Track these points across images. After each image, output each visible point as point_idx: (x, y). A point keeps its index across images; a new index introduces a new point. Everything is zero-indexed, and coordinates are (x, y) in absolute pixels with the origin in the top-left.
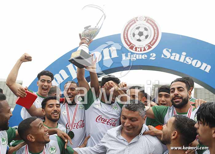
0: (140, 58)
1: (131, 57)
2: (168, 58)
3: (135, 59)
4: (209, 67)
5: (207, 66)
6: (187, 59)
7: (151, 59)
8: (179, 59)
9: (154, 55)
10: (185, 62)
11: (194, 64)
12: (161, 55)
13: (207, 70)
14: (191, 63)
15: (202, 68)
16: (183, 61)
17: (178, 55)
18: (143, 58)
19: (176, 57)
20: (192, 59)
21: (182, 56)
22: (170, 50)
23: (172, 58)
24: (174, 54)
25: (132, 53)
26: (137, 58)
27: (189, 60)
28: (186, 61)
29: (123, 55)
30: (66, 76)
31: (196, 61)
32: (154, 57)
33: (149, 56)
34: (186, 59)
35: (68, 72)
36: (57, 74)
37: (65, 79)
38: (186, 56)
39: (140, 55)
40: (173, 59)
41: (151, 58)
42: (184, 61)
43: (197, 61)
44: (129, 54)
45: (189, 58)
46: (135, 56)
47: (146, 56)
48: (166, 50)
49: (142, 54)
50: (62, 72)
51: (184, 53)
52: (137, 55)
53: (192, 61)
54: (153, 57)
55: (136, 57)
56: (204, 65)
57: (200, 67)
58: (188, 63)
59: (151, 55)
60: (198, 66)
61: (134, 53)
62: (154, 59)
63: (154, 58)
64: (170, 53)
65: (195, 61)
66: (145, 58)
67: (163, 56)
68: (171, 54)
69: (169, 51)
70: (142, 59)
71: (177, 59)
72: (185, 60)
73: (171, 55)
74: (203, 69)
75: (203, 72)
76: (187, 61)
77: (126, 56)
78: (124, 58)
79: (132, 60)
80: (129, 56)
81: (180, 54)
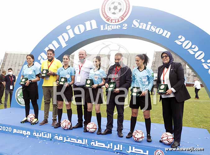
0: (115, 28)
1: (108, 28)
2: (137, 27)
3: (111, 29)
4: (169, 34)
5: (167, 33)
6: (152, 27)
8: (146, 27)
9: (126, 25)
10: (151, 30)
11: (157, 32)
12: (132, 25)
13: (168, 36)
14: (155, 31)
15: (164, 35)
16: (148, 30)
17: (145, 25)
18: (117, 28)
19: (143, 26)
20: (156, 27)
21: (148, 25)
22: (139, 21)
23: (140, 27)
24: (142, 24)
25: (109, 25)
26: (113, 28)
27: (153, 29)
29: (102, 27)
30: (57, 46)
32: (126, 27)
33: (122, 26)
35: (59, 42)
36: (50, 45)
37: (57, 48)
38: (151, 25)
39: (115, 26)
40: (141, 28)
41: (123, 28)
42: (150, 29)
43: (160, 29)
44: (106, 25)
45: (154, 27)
46: (111, 27)
47: (120, 26)
48: (136, 20)
49: (117, 25)
50: (54, 42)
51: (150, 23)
52: (113, 26)
53: (156, 29)
55: (111, 28)
56: (166, 32)
57: (162, 34)
58: (153, 31)
59: (124, 25)
60: (160, 33)
62: (126, 28)
64: (139, 23)
65: (158, 29)
66: (119, 28)
67: (133, 26)
71: (144, 28)
73: (140, 25)
74: (165, 36)
75: (165, 37)
76: (152, 29)
77: (104, 27)
78: (102, 29)
79: (108, 30)
80: (106, 27)
81: (147, 24)
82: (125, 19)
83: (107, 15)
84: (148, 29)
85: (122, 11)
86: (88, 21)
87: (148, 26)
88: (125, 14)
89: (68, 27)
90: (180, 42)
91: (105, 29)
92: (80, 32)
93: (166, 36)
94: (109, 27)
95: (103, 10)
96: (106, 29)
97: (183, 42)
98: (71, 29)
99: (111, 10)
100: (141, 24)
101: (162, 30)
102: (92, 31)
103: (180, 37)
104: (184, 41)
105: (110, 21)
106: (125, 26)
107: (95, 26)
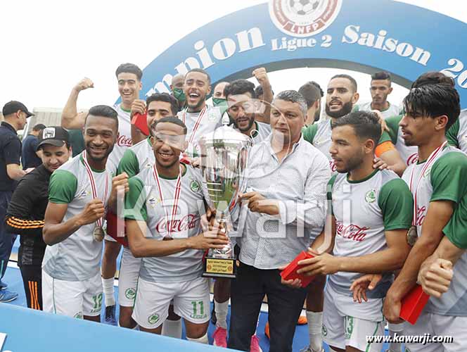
0: (304, 45)
1: (287, 45)
2: (354, 41)
3: (295, 47)
4: (427, 55)
5: (423, 54)
6: (388, 43)
7: (323, 47)
8: (374, 43)
9: (329, 38)
10: (384, 48)
11: (399, 52)
12: (342, 39)
13: (424, 61)
14: (395, 50)
15: (415, 58)
16: (380, 48)
17: (371, 37)
18: (310, 45)
19: (368, 40)
20: (396, 42)
21: (379, 37)
22: (358, 28)
23: (361, 42)
24: (364, 35)
25: (289, 38)
26: (299, 45)
27: (391, 45)
28: (387, 47)
29: (274, 43)
31: (404, 45)
33: (320, 41)
34: (386, 42)
38: (386, 37)
39: (304, 40)
40: (363, 44)
41: (322, 45)
42: (382, 47)
43: (406, 46)
44: (284, 39)
45: (392, 41)
46: (294, 42)
47: (314, 41)
48: (351, 28)
49: (308, 38)
51: (383, 33)
52: (299, 41)
53: (397, 45)
54: (327, 41)
55: (296, 44)
56: (419, 51)
57: (411, 56)
58: (390, 50)
59: (324, 38)
60: (406, 54)
61: (293, 37)
62: (328, 45)
63: (330, 44)
64: (357, 33)
66: (312, 44)
67: (344, 40)
68: (359, 34)
69: (355, 30)
70: (308, 47)
71: (370, 44)
72: (384, 44)
73: (360, 37)
74: (416, 60)
75: (417, 64)
77: (279, 43)
78: (275, 47)
79: (289, 50)
80: (284, 43)
81: (376, 34)
82: (328, 24)
83: (285, 18)
84: (378, 45)
85: (319, 6)
86: (244, 30)
87: (378, 39)
88: (327, 14)
89: (199, 45)
90: (453, 72)
91: (281, 48)
92: (226, 54)
93: (419, 60)
94: (289, 42)
95: (277, 5)
96: (285, 47)
97: (459, 73)
98: (205, 49)
99: (295, 5)
100: (362, 35)
101: (410, 49)
102: (252, 51)
103: (451, 62)
104: (461, 72)
105: (292, 30)
106: (328, 41)
107: (258, 42)
